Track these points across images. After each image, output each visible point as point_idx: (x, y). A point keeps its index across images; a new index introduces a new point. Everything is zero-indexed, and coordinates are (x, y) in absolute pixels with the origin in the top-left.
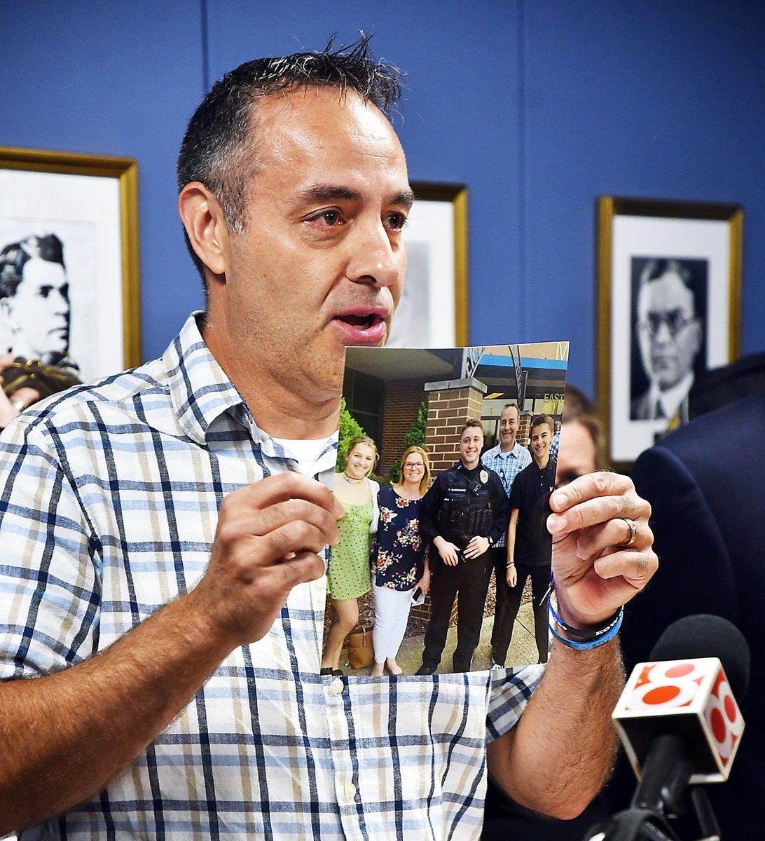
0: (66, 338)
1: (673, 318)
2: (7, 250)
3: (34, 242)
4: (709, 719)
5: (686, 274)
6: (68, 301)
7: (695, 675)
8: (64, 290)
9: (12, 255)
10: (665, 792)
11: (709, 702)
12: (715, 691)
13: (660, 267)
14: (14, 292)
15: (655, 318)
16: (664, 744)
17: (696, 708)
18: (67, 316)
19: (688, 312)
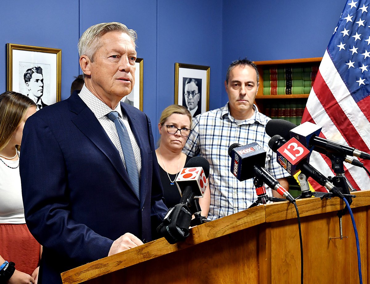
0: (42, 92)
1: (193, 92)
2: (28, 70)
3: (35, 69)
4: (199, 182)
5: (196, 82)
6: (43, 83)
7: (196, 171)
8: (42, 81)
9: (29, 71)
10: (188, 200)
11: (199, 178)
12: (201, 175)
13: (190, 80)
14: (29, 81)
15: (188, 92)
16: (188, 188)
17: (196, 179)
18: (43, 87)
19: (197, 92)
